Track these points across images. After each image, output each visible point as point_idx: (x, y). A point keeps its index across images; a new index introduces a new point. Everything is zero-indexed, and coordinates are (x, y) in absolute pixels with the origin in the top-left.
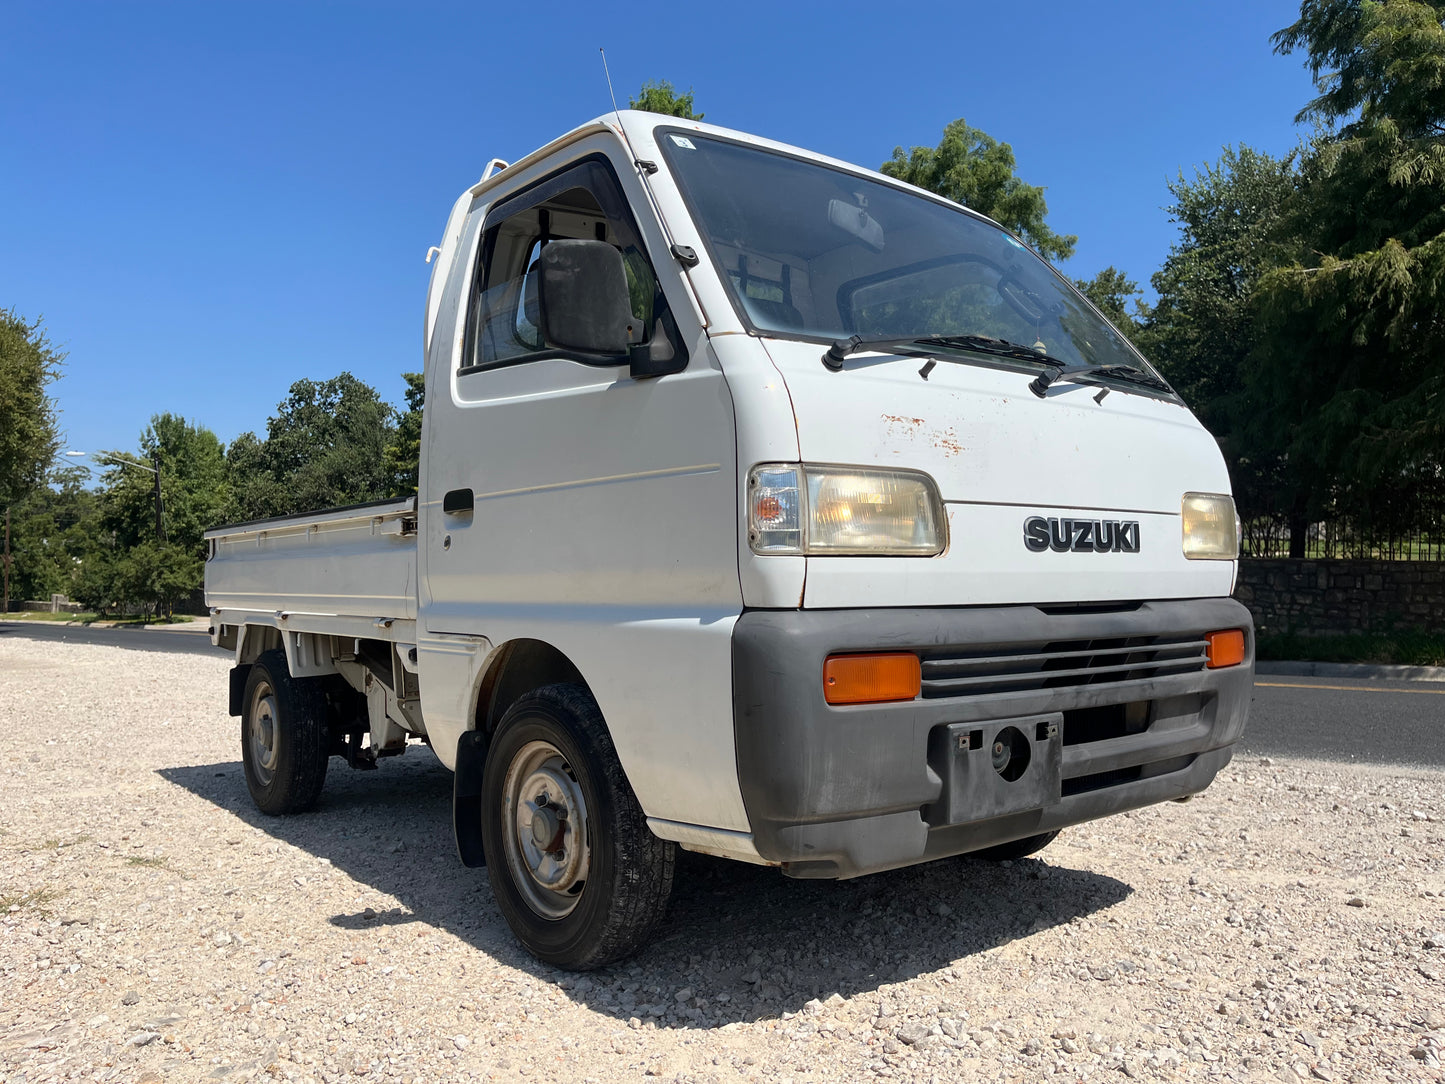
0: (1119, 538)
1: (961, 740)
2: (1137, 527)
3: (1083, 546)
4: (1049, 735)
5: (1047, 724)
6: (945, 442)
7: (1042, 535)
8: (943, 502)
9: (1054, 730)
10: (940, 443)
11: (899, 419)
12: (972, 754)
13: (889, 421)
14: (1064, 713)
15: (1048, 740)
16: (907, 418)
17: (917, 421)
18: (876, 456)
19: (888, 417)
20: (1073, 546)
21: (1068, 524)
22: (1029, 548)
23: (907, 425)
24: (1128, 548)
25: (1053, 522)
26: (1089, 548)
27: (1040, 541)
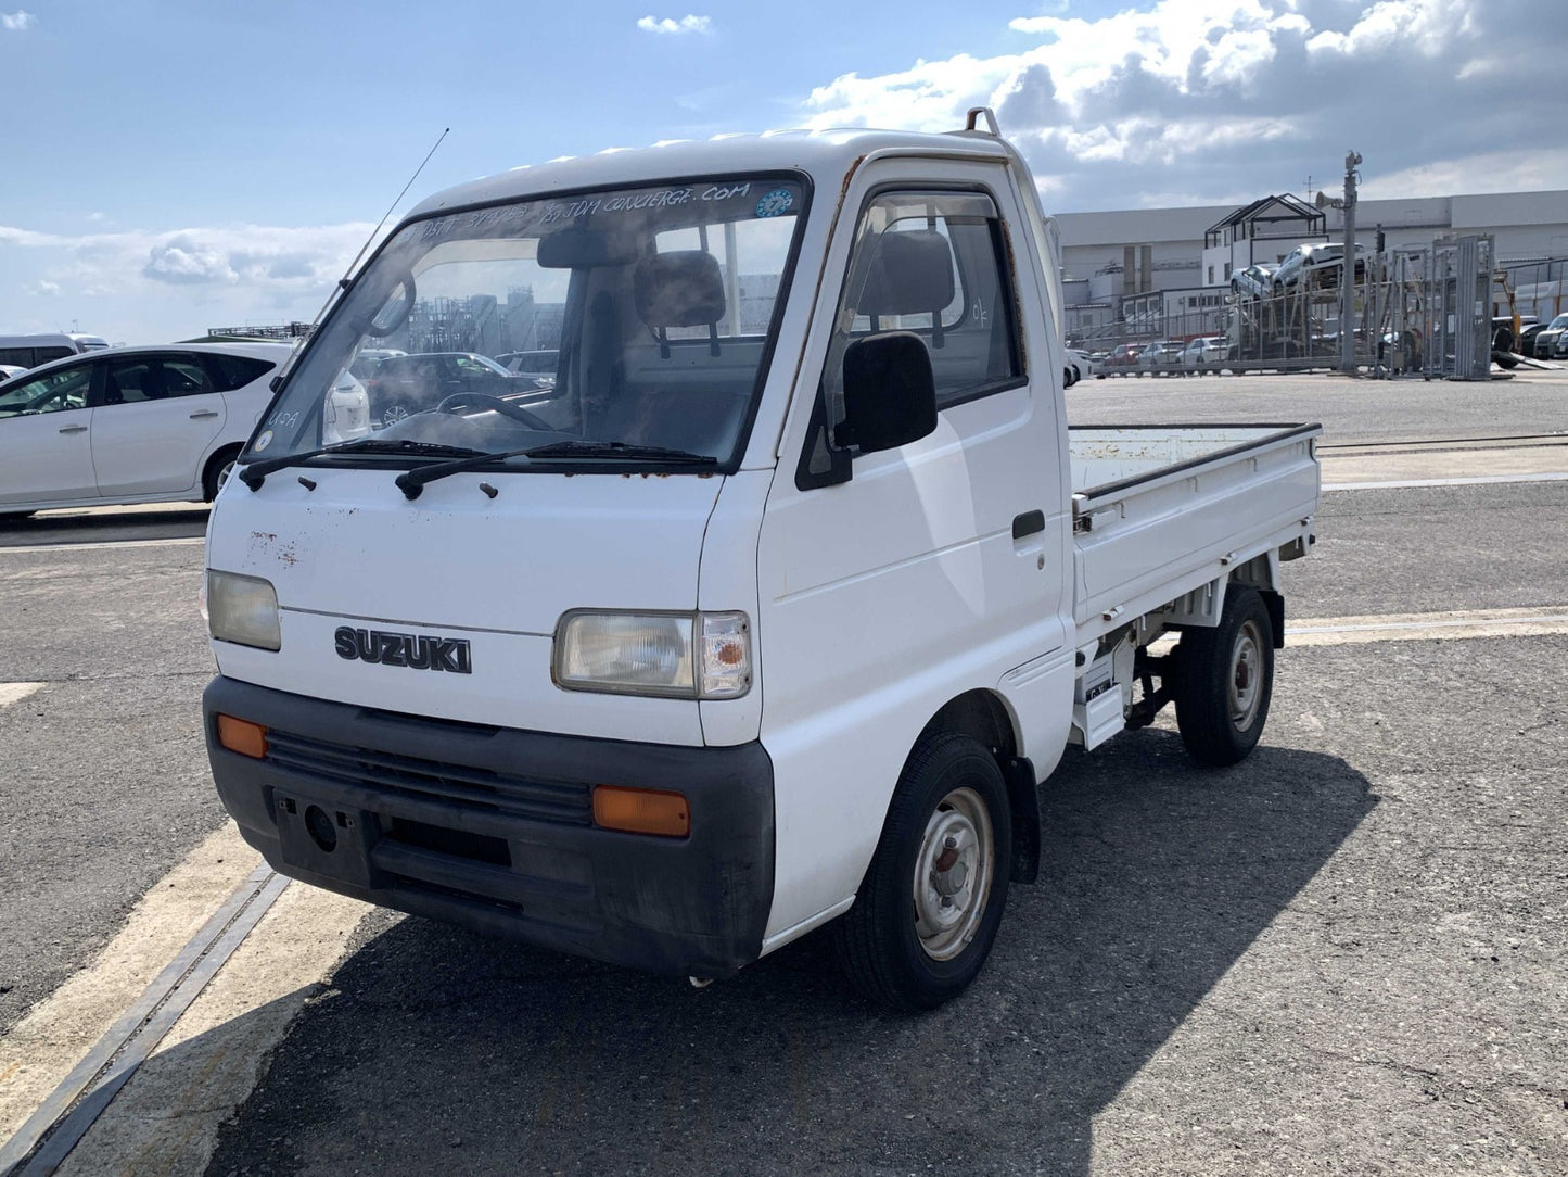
0: (444, 655)
2: (466, 645)
5: (344, 815)
6: (286, 555)
7: (350, 644)
8: (278, 608)
9: (351, 823)
10: (282, 555)
11: (261, 535)
12: (290, 816)
13: (255, 537)
15: (348, 830)
16: (266, 535)
17: (271, 536)
20: (382, 658)
21: (378, 637)
22: (339, 655)
23: (264, 540)
24: (453, 668)
25: (361, 634)
26: (397, 662)
27: (347, 650)
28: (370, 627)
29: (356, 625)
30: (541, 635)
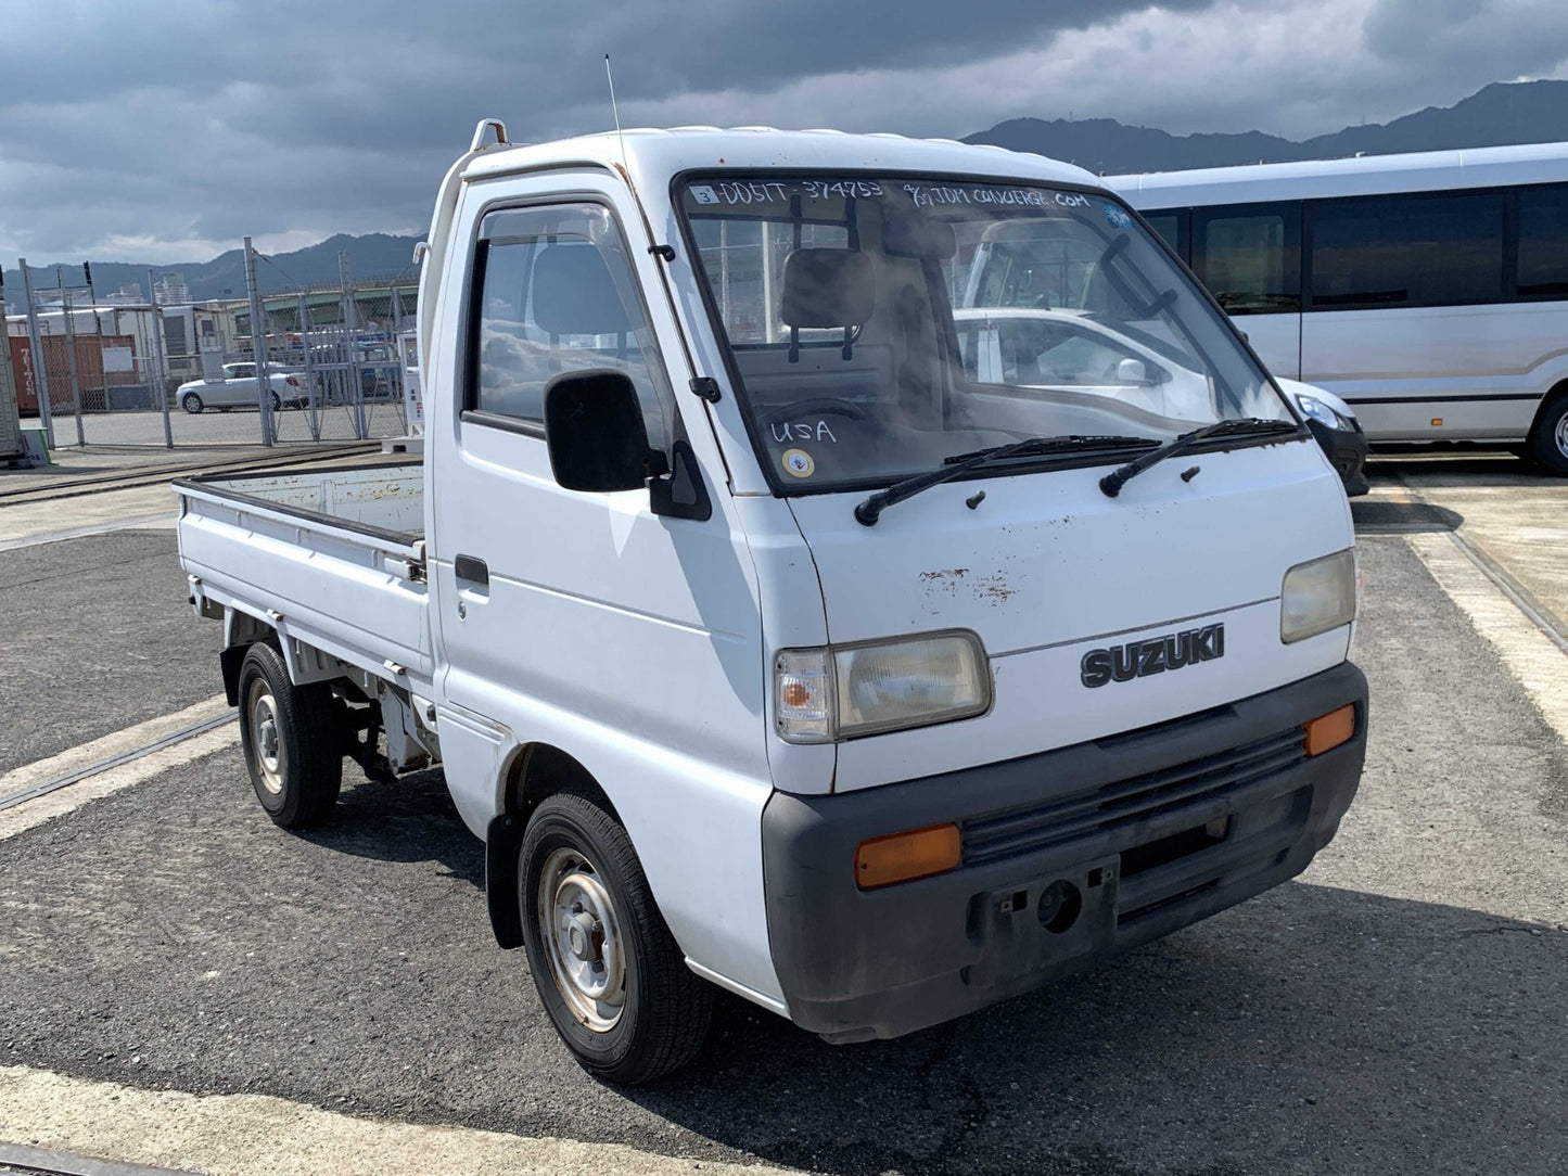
0: (1201, 645)
1: (1003, 905)
2: (1221, 631)
3: (1151, 668)
4: (1103, 881)
5: (1100, 870)
6: (992, 589)
7: (1101, 668)
8: (988, 659)
9: (1109, 874)
10: (985, 591)
11: (939, 575)
12: (1015, 916)
13: (928, 579)
14: (1121, 854)
15: (1101, 886)
16: (948, 572)
17: (960, 572)
18: (913, 622)
19: (927, 575)
20: (1140, 670)
21: (1134, 649)
22: (1086, 686)
23: (948, 579)
24: (1208, 655)
25: (1116, 651)
26: (1160, 669)
27: (1101, 676)
28: (1123, 641)
29: (1105, 645)
30: (1268, 600)
